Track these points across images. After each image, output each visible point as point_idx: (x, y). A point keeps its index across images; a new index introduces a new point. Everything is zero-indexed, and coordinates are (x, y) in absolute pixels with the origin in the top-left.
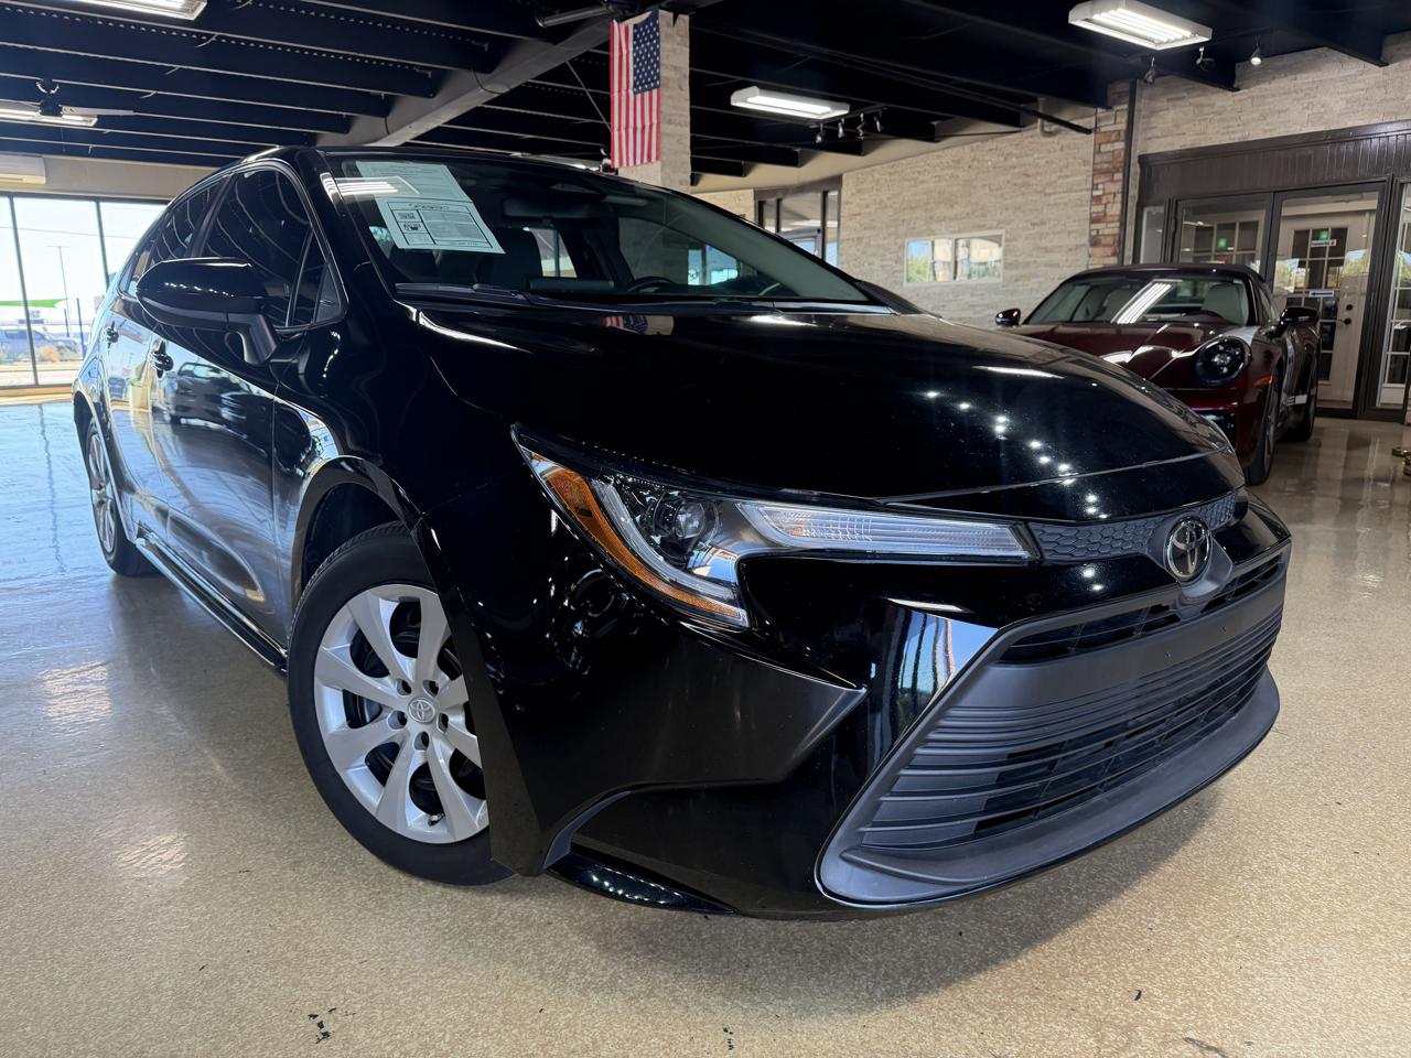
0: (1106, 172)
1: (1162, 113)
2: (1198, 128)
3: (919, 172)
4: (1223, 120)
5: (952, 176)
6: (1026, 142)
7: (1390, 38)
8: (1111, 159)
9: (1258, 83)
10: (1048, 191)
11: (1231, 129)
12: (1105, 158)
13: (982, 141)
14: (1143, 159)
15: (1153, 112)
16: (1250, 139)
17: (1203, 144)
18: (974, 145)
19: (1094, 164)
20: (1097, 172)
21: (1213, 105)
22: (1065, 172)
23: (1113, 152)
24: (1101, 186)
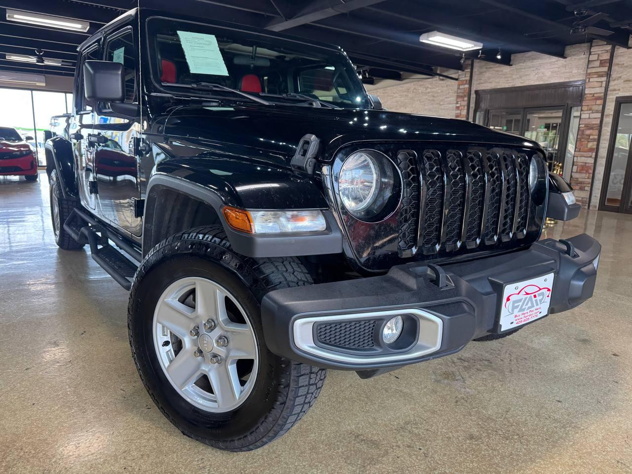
0: (462, 97)
1: (484, 73)
2: (496, 80)
3: (394, 93)
4: (506, 77)
5: (406, 95)
6: (434, 82)
7: (568, 47)
8: (463, 91)
9: (519, 63)
10: (441, 103)
11: (509, 82)
12: (462, 91)
13: (418, 81)
14: (477, 92)
15: (481, 73)
16: (516, 86)
17: (499, 87)
18: (415, 83)
19: (457, 93)
20: (458, 97)
21: (502, 71)
22: (448, 96)
23: (464, 89)
24: (459, 103)
